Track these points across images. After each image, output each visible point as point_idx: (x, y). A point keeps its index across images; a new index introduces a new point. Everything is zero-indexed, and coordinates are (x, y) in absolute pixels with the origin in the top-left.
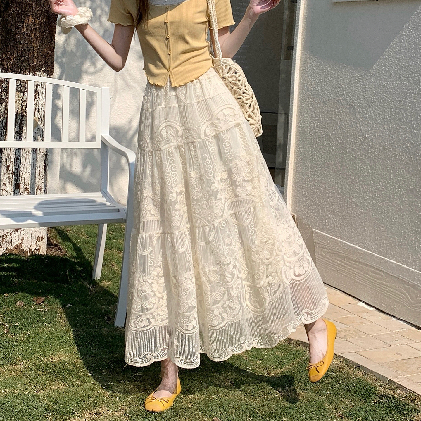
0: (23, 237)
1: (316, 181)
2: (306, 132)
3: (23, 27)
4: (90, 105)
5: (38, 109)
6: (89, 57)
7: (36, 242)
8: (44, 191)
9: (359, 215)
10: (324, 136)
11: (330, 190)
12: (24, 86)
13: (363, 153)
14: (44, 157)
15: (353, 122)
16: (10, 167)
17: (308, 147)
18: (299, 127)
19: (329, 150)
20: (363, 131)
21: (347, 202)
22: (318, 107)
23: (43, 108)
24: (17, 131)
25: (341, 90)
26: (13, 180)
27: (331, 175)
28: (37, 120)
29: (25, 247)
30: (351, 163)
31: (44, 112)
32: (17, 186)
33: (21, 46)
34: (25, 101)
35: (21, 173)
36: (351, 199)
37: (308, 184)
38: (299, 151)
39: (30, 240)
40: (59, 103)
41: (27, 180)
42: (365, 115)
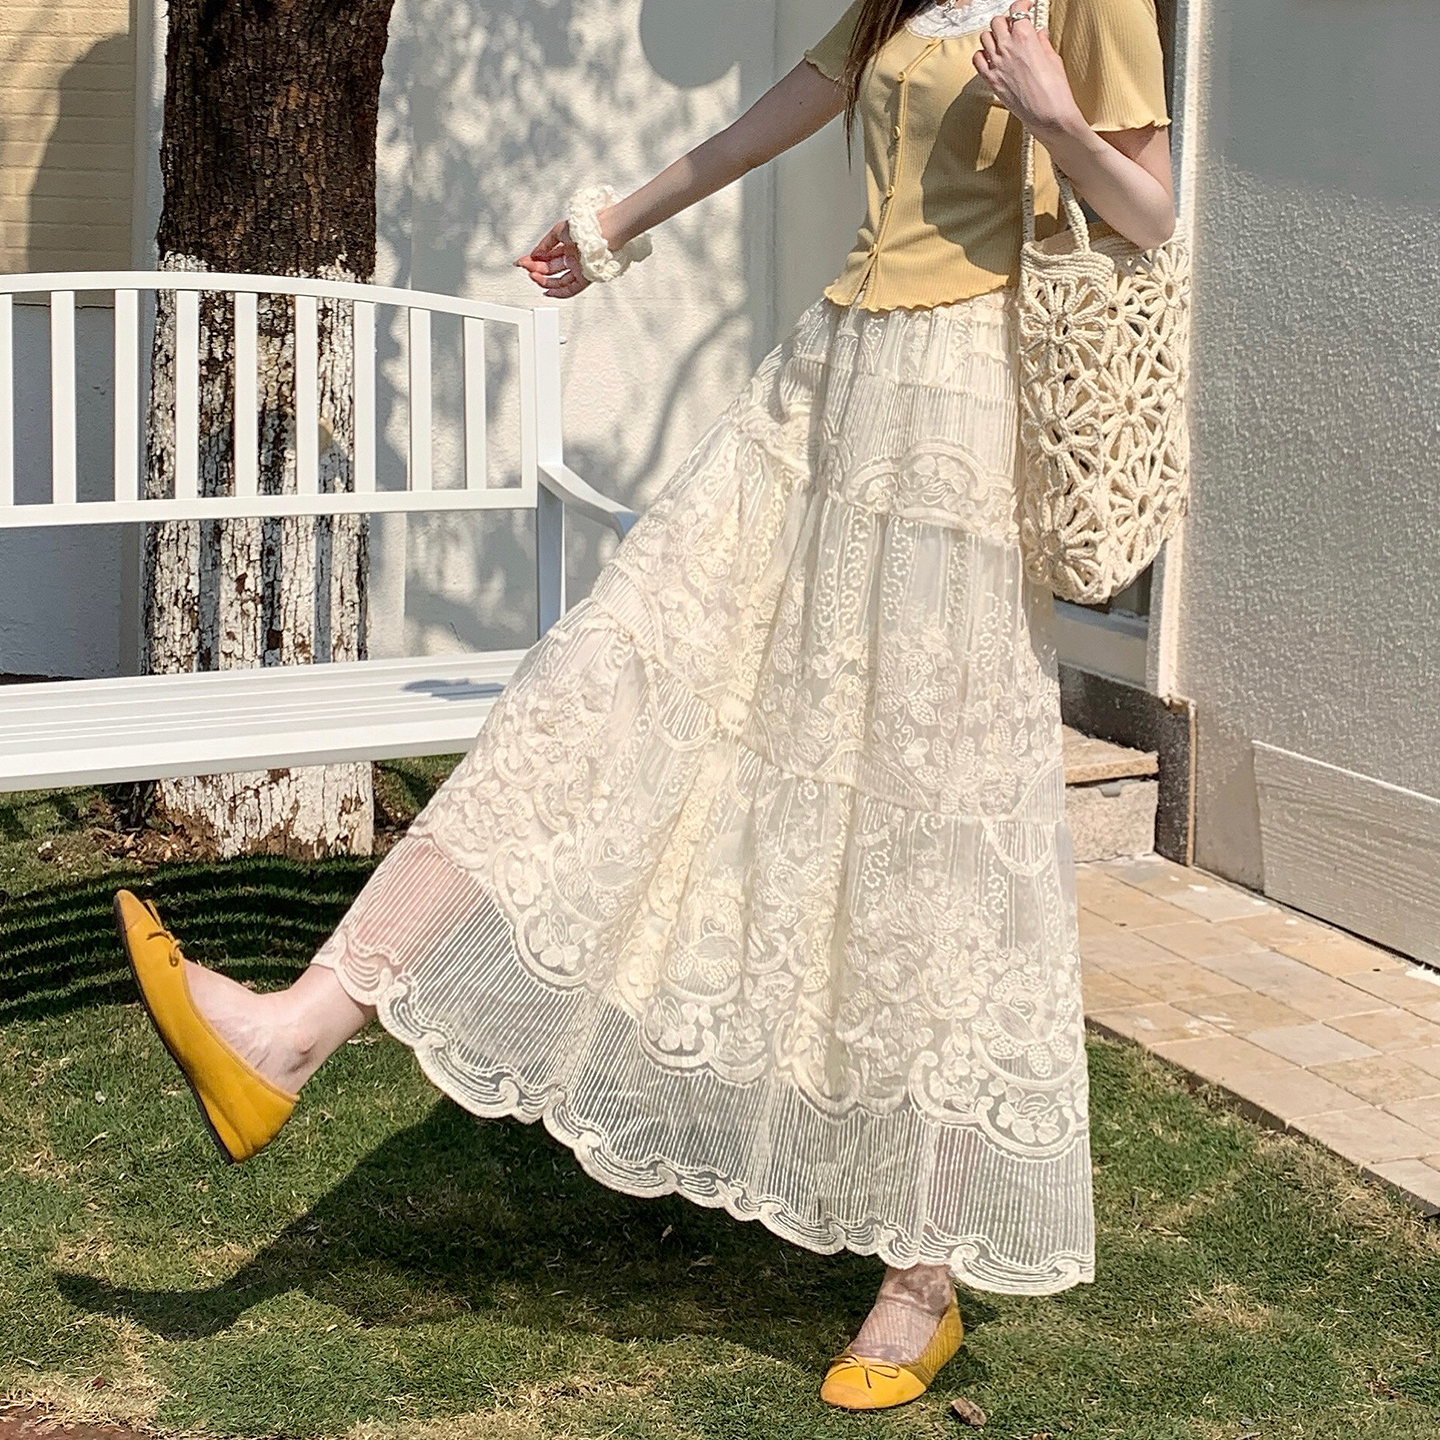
0: (296, 801)
1: (1268, 587)
2: (1224, 428)
3: (269, 120)
4: (499, 374)
5: (332, 392)
6: (485, 216)
7: (340, 814)
8: (360, 651)
9: (1422, 689)
10: (1290, 436)
11: (1316, 612)
12: (281, 316)
13: (1429, 486)
14: (357, 543)
15: (1391, 385)
16: (247, 580)
17: (1235, 477)
18: (1199, 414)
19: (1309, 483)
20: (1426, 413)
21: (1379, 649)
22: (1263, 345)
23: (346, 388)
24: (266, 466)
25: (1343, 284)
26: (259, 620)
27: (1318, 563)
28: (330, 427)
29: (304, 831)
30: (1386, 520)
31: (351, 401)
32: (273, 640)
33: (268, 183)
34: (288, 364)
35: (284, 596)
36: (1392, 640)
37: (1238, 597)
38: (1203, 492)
39: (319, 810)
40: (398, 373)
41: (303, 620)
42: (1430, 360)
